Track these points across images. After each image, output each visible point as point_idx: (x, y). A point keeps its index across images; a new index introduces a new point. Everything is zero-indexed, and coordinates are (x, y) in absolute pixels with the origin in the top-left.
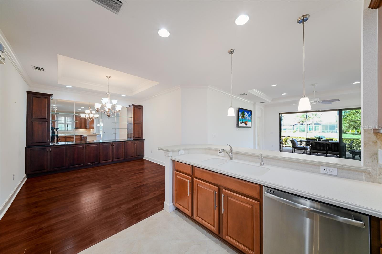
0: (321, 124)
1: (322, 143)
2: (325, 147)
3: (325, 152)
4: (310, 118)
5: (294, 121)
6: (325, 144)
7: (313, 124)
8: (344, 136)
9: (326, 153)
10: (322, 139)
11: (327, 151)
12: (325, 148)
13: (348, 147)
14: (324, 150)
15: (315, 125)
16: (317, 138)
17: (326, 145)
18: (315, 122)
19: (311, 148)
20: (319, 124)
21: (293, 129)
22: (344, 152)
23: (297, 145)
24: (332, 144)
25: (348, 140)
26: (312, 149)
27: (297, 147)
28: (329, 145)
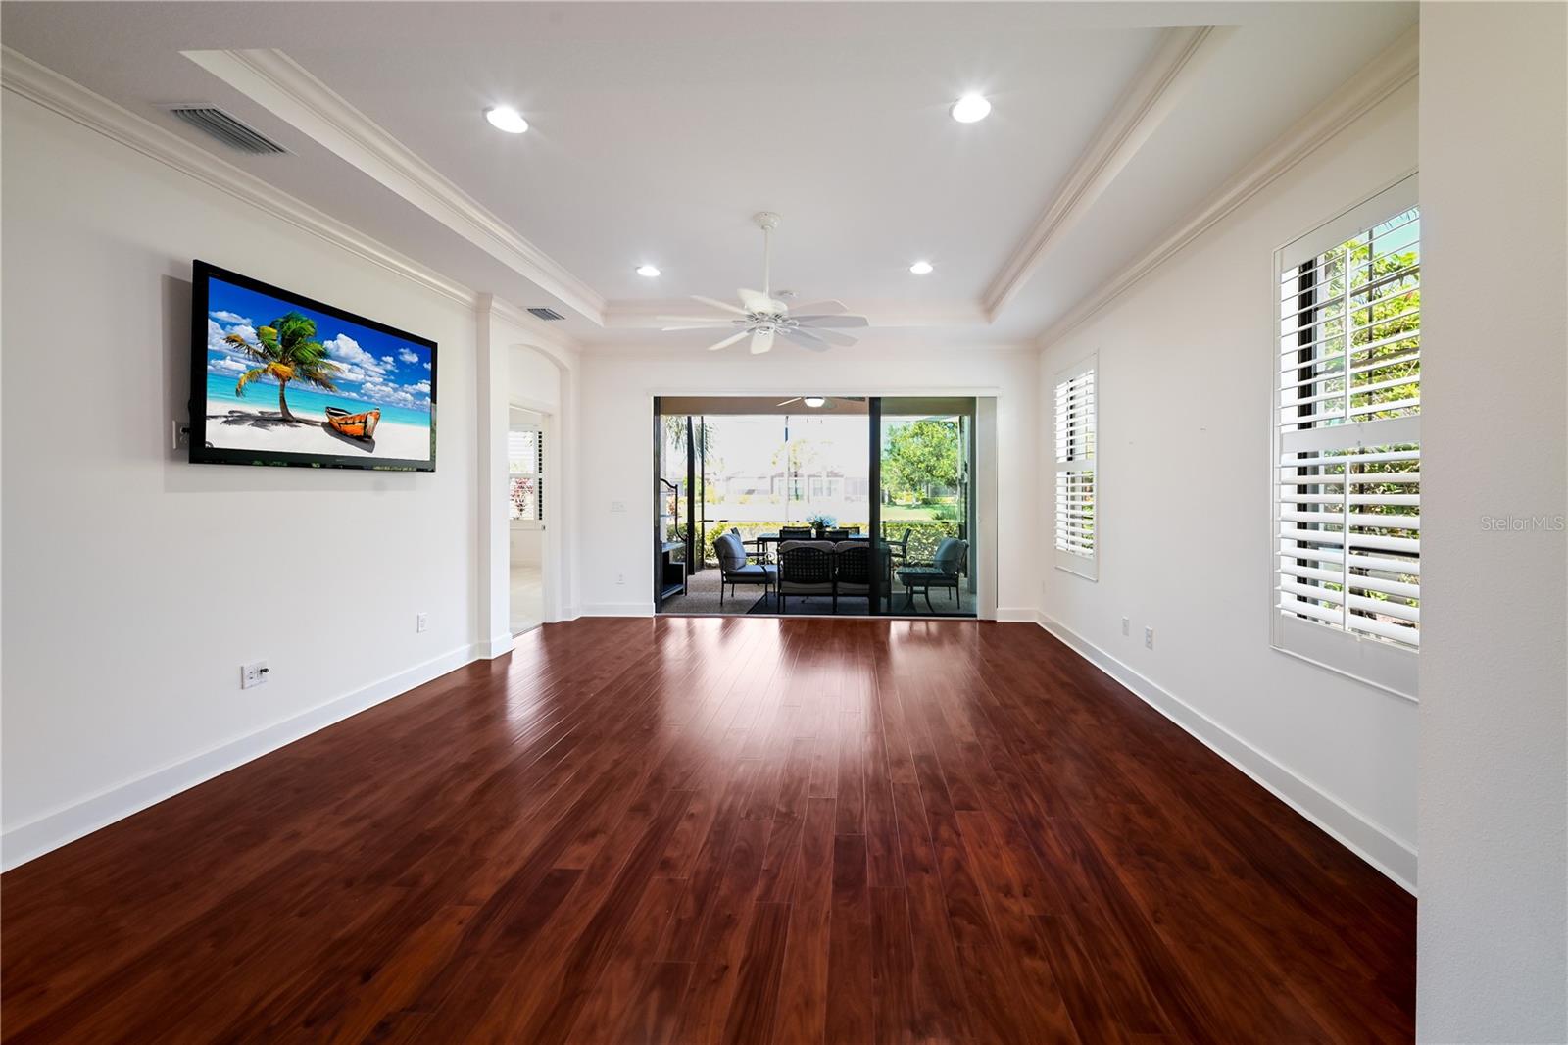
0: (842, 477)
1: (819, 551)
2: (827, 567)
3: (827, 587)
4: (816, 454)
5: (774, 463)
6: (828, 554)
7: (824, 474)
8: (887, 514)
9: (831, 591)
10: (828, 530)
11: (835, 581)
12: (828, 571)
13: (896, 555)
14: (827, 581)
15: (828, 477)
16: (813, 524)
17: (831, 556)
18: (829, 470)
19: (782, 577)
20: (836, 475)
21: (772, 492)
22: (884, 580)
23: (741, 562)
24: (849, 551)
25: (898, 526)
26: (783, 580)
27: (743, 570)
28: (840, 554)
